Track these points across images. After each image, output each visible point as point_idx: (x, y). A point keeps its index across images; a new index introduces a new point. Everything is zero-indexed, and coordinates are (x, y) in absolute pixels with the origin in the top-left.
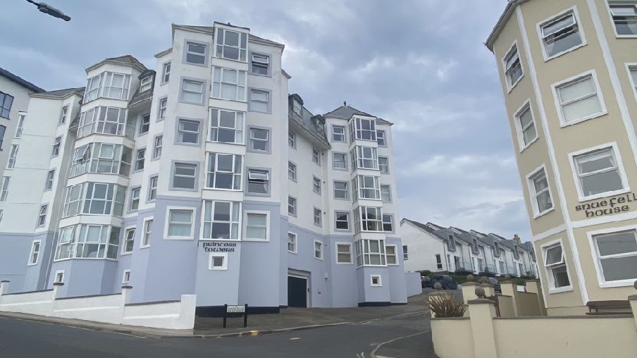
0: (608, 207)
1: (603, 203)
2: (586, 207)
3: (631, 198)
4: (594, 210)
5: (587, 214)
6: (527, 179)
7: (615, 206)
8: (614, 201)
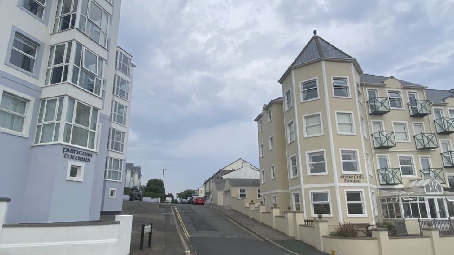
0: (353, 179)
1: (351, 177)
2: (345, 177)
3: (362, 177)
4: (348, 179)
5: (345, 180)
6: (306, 154)
7: (356, 179)
8: (356, 177)
